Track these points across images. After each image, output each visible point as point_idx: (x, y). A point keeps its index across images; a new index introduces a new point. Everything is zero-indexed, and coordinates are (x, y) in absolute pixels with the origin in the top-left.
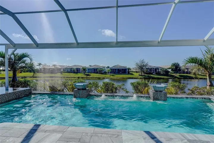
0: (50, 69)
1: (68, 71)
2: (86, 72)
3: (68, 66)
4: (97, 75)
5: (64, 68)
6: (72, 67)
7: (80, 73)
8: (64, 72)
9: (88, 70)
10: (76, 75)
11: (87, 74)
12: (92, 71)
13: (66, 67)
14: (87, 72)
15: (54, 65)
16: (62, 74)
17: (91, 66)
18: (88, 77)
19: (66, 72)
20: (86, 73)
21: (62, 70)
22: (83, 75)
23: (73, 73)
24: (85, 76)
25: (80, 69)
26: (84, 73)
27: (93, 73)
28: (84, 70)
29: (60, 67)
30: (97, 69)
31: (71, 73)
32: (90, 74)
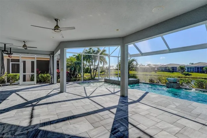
0: (145, 68)
1: (162, 70)
2: (184, 71)
3: (163, 65)
4: (203, 74)
5: (158, 67)
6: (167, 66)
7: (176, 72)
8: (158, 70)
9: (188, 68)
10: (172, 74)
11: (186, 73)
12: (193, 70)
13: (160, 66)
14: (186, 71)
15: (149, 65)
16: (156, 73)
17: (193, 64)
18: (187, 76)
19: (160, 71)
20: (184, 73)
21: (156, 69)
22: (181, 74)
23: (167, 72)
24: (184, 76)
25: (176, 68)
26: (182, 72)
27: (195, 72)
28: (182, 68)
29: (154, 67)
30: (202, 68)
31: (166, 71)
32: (190, 73)
